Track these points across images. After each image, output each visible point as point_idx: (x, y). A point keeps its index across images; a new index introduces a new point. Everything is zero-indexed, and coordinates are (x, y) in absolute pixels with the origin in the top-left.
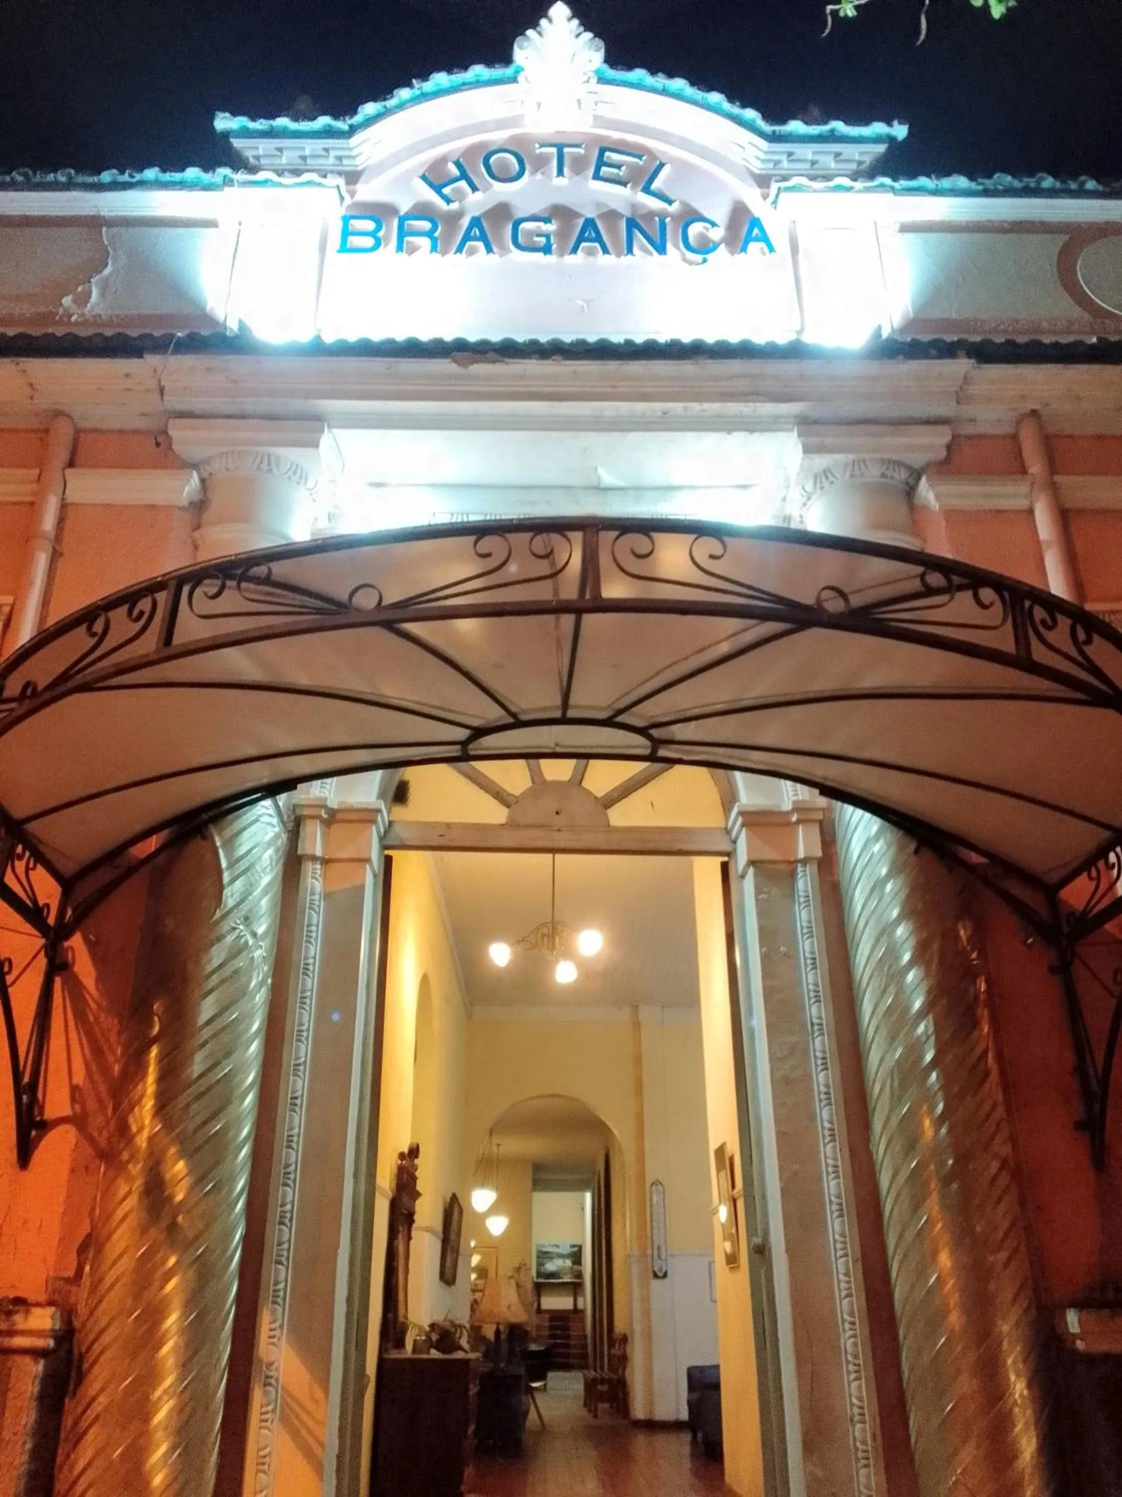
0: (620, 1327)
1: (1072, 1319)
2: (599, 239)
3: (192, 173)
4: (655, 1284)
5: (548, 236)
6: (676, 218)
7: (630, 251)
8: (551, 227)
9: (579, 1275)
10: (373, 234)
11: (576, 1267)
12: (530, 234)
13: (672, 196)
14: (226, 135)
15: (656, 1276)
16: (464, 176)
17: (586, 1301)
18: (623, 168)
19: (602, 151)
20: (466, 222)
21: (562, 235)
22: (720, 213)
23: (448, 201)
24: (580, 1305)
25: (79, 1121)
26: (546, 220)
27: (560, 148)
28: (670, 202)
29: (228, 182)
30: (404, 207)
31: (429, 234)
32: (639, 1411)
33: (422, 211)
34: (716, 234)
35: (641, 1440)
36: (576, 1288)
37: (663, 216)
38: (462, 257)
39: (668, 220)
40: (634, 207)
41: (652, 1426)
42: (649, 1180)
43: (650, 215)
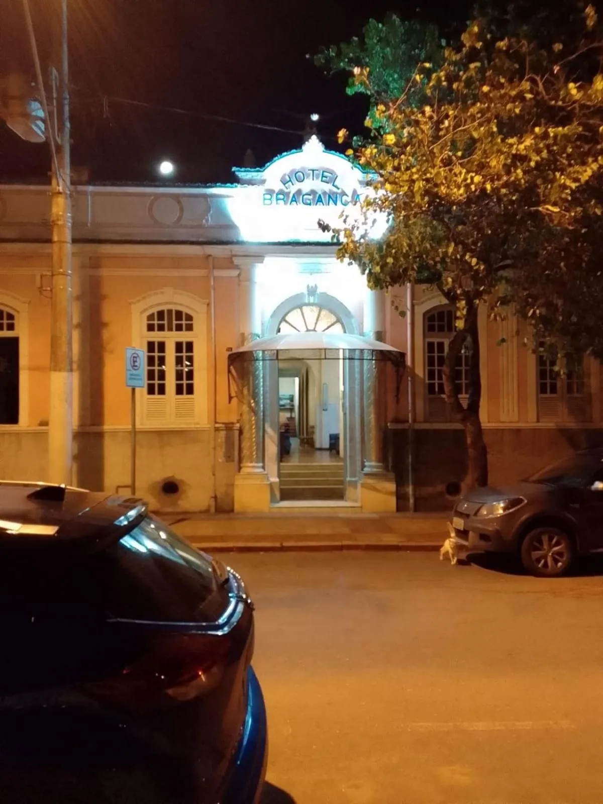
0: (311, 423)
1: (389, 424)
2: (322, 201)
3: (228, 185)
4: (324, 412)
5: (309, 200)
6: (340, 194)
7: (329, 204)
8: (311, 197)
9: (293, 406)
10: (270, 199)
11: (292, 403)
12: (306, 199)
13: (339, 186)
14: (234, 172)
15: (324, 410)
16: (290, 181)
17: (296, 414)
18: (328, 178)
19: (323, 172)
20: (291, 195)
21: (313, 199)
22: (350, 193)
23: (287, 188)
24: (293, 416)
25: (237, 396)
26: (310, 195)
27: (313, 171)
28: (338, 189)
29: (236, 187)
30: (277, 191)
31: (283, 199)
32: (317, 445)
33: (281, 192)
34: (349, 199)
35: (318, 453)
36: (292, 410)
37: (337, 193)
38: (291, 206)
39: (338, 195)
40: (330, 190)
41: (321, 449)
42: (323, 382)
43: (334, 193)
